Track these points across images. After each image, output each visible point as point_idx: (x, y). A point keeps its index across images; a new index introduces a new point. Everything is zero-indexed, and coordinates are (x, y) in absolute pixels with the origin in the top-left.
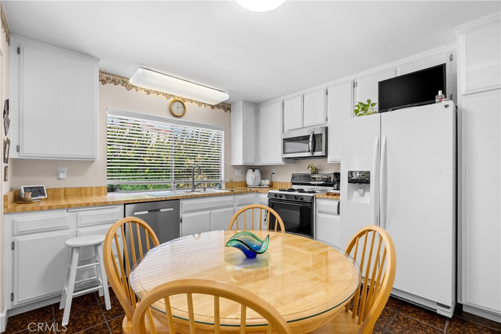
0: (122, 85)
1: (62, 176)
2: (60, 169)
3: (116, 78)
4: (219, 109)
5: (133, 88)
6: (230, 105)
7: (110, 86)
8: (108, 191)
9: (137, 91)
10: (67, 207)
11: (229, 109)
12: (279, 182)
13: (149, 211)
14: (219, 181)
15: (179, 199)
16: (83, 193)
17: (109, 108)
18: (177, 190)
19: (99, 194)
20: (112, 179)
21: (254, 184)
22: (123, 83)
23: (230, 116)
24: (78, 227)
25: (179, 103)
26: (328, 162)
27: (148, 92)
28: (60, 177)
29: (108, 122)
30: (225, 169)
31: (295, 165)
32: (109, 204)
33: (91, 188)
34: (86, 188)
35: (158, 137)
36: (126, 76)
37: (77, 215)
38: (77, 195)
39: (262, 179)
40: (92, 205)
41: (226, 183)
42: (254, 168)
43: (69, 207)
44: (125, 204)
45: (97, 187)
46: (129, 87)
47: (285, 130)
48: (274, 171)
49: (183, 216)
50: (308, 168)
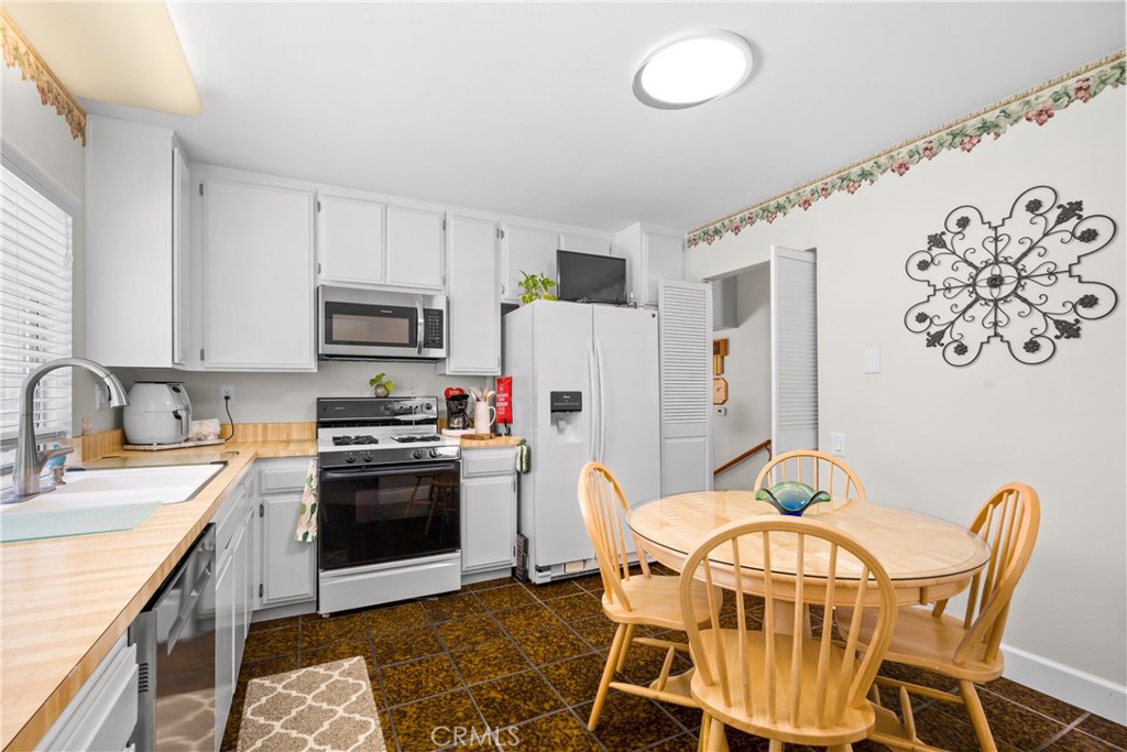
6: (85, 116)
11: (82, 131)
23: (84, 159)
26: (446, 374)
30: (73, 383)
47: (321, 278)
48: (227, 390)
50: (372, 382)
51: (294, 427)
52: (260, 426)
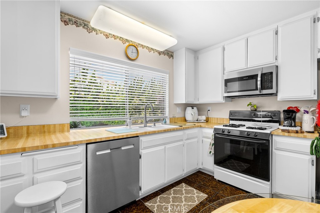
0: (84, 27)
1: (24, 113)
2: (22, 106)
3: (78, 20)
4: (164, 55)
5: (93, 31)
6: (173, 53)
7: (72, 27)
8: (71, 128)
9: (97, 34)
10: (20, 151)
11: (172, 56)
12: (215, 118)
13: (111, 149)
14: (165, 117)
15: (138, 136)
16: (46, 130)
17: (71, 48)
18: (132, 125)
19: (62, 131)
20: (75, 116)
21: (193, 119)
22: (85, 25)
23: (173, 61)
24: (34, 173)
25: (134, 48)
26: (278, 100)
27: (107, 36)
28: (22, 115)
29: (71, 62)
30: (169, 107)
31: (231, 102)
32: (70, 144)
33: (55, 125)
34: (50, 125)
35: (108, 86)
36: (87, 20)
37: (33, 159)
38: (40, 133)
39: (199, 115)
40: (51, 147)
41: (170, 118)
42: (192, 106)
43: (23, 151)
44: (87, 144)
45: (60, 125)
46: (91, 30)
47: (225, 72)
48: (209, 108)
49: (143, 152)
50: (248, 105)
51: (225, 119)
52: (216, 119)
